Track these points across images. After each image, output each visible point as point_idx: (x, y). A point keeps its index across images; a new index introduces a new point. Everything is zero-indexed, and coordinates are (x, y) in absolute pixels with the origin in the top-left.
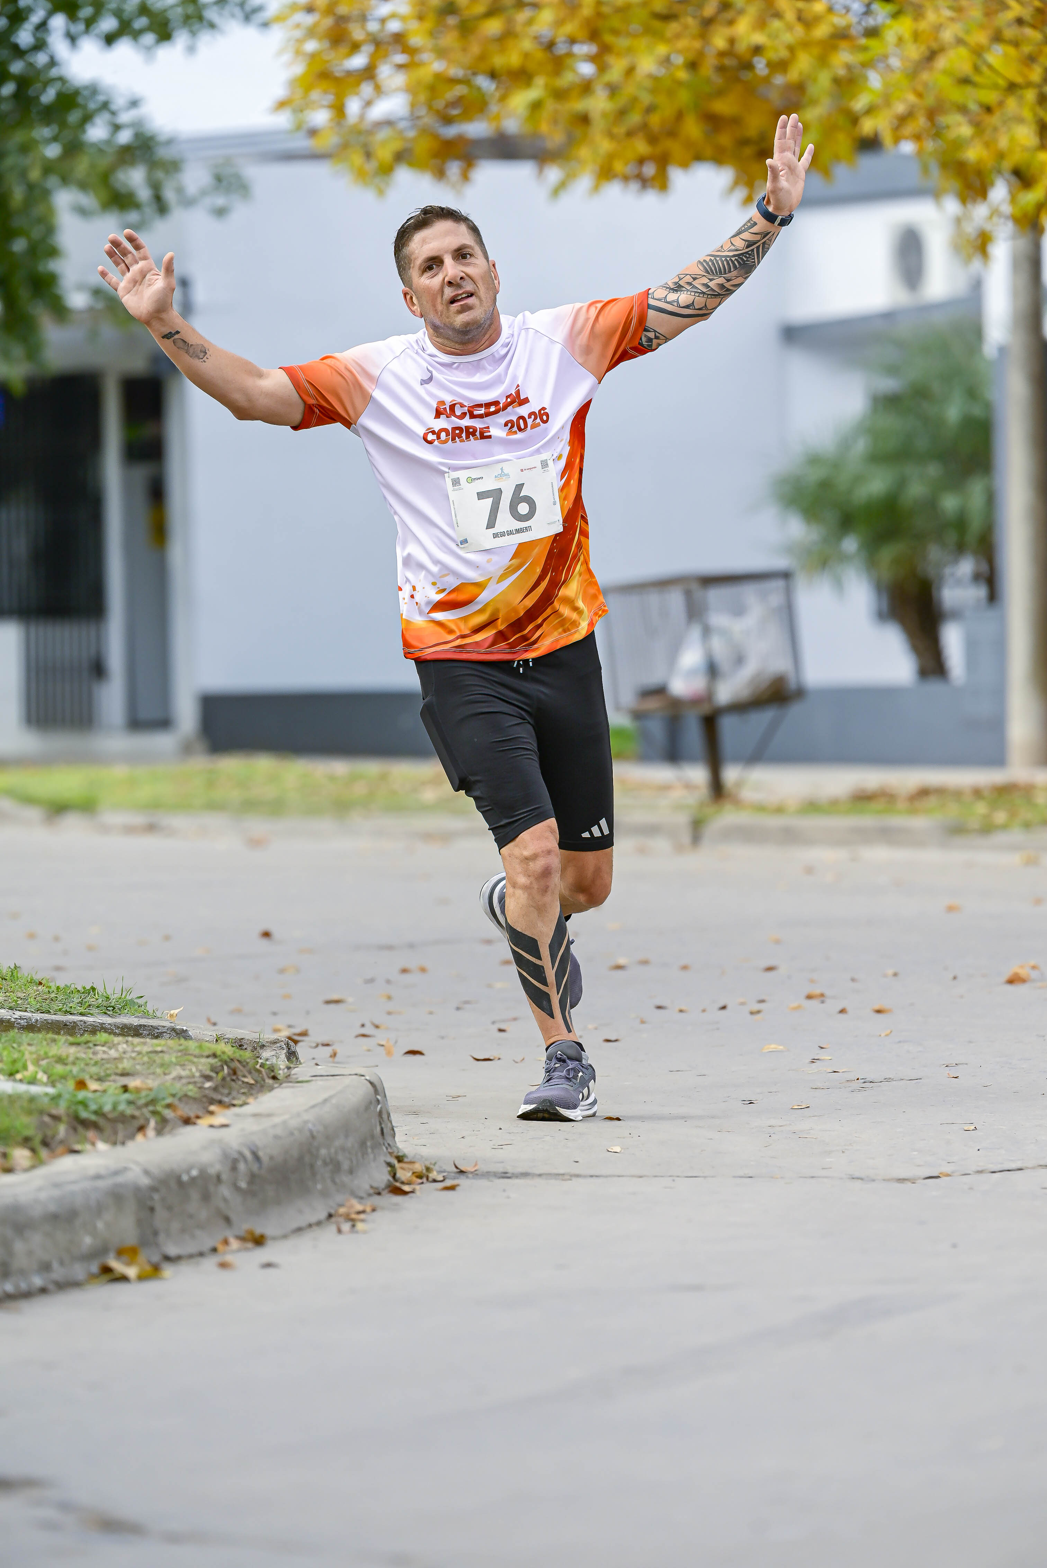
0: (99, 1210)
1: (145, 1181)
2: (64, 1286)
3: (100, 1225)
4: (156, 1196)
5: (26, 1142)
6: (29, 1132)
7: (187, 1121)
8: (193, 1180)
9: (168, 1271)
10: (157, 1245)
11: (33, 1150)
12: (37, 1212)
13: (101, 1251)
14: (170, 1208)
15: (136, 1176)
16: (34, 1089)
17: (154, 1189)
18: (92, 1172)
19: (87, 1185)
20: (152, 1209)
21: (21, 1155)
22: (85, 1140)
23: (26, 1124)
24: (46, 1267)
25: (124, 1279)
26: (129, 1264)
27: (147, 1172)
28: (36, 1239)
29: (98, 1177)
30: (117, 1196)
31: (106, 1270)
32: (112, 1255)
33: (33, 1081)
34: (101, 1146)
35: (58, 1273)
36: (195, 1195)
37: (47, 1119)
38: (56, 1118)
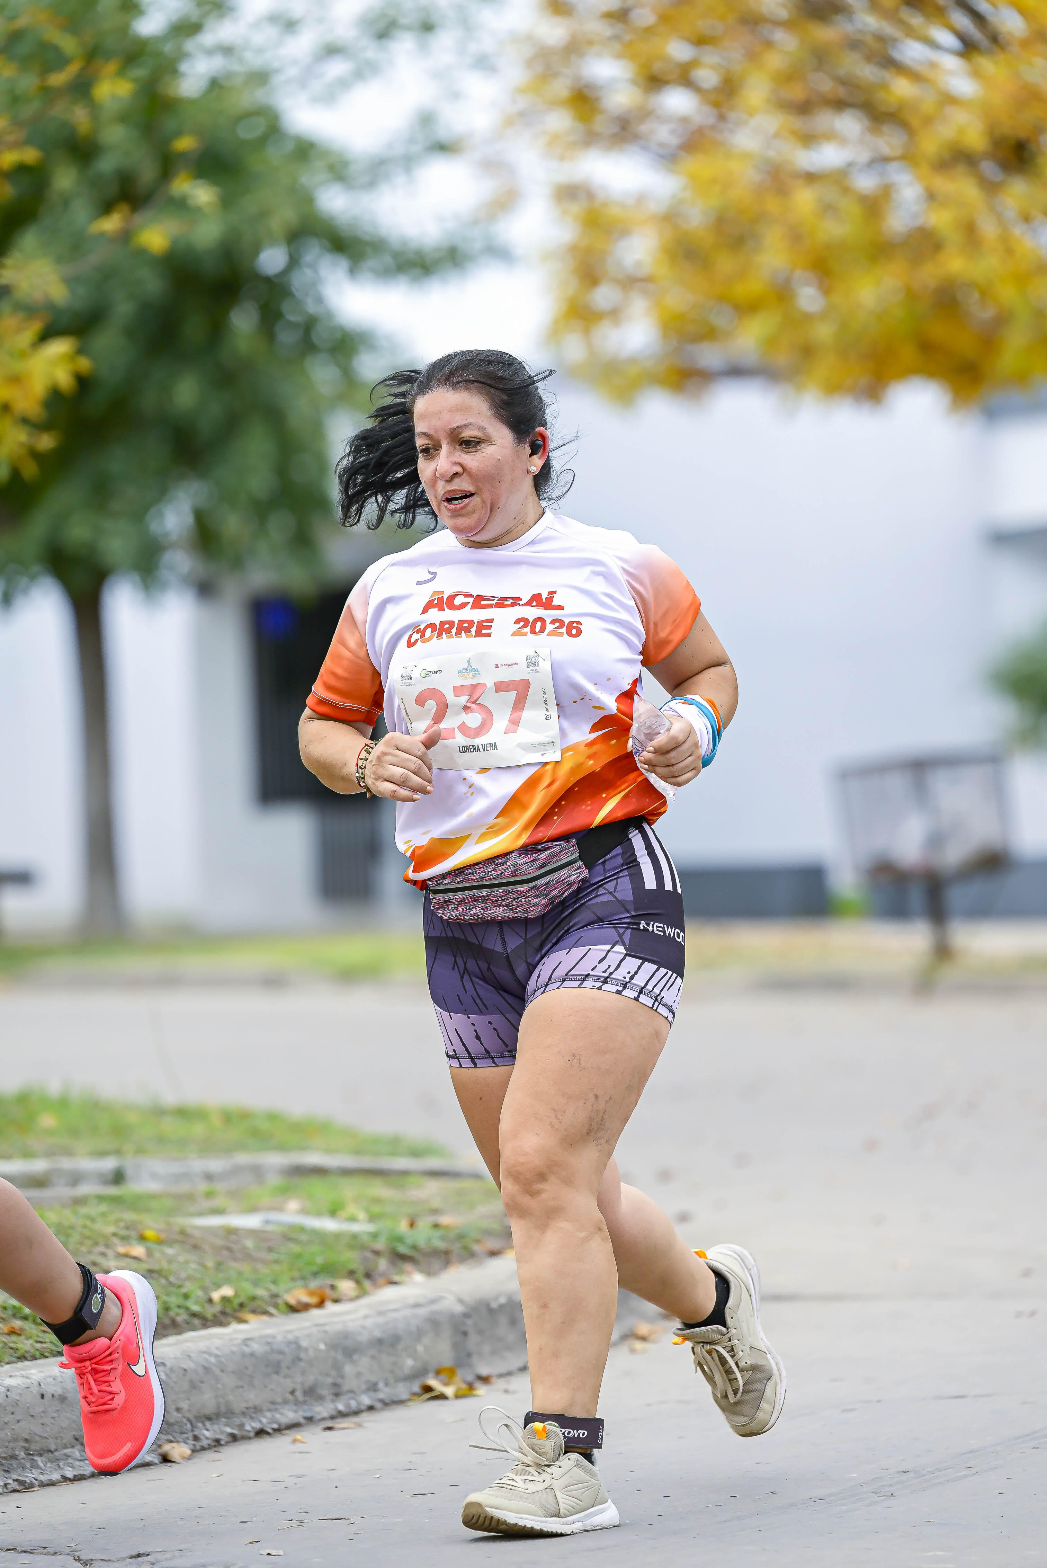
0: (419, 1334)
1: (459, 1309)
2: (389, 1404)
3: (420, 1348)
4: (469, 1322)
5: (351, 1274)
6: (353, 1266)
7: (494, 1254)
8: (501, 1306)
9: (481, 1390)
10: (470, 1366)
11: (358, 1282)
12: (364, 1338)
13: (422, 1372)
14: (481, 1332)
15: (451, 1305)
16: (356, 1228)
17: (466, 1315)
18: (411, 1301)
19: (408, 1312)
20: (465, 1334)
21: (346, 1286)
22: (401, 1272)
23: (351, 1258)
24: (373, 1388)
25: (442, 1397)
26: (446, 1384)
27: (460, 1301)
28: (364, 1362)
29: (417, 1305)
30: (434, 1323)
31: (428, 1389)
32: (431, 1375)
33: (353, 1219)
34: (418, 1277)
35: (384, 1393)
36: (503, 1320)
37: (369, 1255)
38: (377, 1253)
